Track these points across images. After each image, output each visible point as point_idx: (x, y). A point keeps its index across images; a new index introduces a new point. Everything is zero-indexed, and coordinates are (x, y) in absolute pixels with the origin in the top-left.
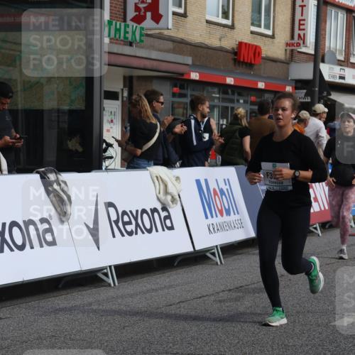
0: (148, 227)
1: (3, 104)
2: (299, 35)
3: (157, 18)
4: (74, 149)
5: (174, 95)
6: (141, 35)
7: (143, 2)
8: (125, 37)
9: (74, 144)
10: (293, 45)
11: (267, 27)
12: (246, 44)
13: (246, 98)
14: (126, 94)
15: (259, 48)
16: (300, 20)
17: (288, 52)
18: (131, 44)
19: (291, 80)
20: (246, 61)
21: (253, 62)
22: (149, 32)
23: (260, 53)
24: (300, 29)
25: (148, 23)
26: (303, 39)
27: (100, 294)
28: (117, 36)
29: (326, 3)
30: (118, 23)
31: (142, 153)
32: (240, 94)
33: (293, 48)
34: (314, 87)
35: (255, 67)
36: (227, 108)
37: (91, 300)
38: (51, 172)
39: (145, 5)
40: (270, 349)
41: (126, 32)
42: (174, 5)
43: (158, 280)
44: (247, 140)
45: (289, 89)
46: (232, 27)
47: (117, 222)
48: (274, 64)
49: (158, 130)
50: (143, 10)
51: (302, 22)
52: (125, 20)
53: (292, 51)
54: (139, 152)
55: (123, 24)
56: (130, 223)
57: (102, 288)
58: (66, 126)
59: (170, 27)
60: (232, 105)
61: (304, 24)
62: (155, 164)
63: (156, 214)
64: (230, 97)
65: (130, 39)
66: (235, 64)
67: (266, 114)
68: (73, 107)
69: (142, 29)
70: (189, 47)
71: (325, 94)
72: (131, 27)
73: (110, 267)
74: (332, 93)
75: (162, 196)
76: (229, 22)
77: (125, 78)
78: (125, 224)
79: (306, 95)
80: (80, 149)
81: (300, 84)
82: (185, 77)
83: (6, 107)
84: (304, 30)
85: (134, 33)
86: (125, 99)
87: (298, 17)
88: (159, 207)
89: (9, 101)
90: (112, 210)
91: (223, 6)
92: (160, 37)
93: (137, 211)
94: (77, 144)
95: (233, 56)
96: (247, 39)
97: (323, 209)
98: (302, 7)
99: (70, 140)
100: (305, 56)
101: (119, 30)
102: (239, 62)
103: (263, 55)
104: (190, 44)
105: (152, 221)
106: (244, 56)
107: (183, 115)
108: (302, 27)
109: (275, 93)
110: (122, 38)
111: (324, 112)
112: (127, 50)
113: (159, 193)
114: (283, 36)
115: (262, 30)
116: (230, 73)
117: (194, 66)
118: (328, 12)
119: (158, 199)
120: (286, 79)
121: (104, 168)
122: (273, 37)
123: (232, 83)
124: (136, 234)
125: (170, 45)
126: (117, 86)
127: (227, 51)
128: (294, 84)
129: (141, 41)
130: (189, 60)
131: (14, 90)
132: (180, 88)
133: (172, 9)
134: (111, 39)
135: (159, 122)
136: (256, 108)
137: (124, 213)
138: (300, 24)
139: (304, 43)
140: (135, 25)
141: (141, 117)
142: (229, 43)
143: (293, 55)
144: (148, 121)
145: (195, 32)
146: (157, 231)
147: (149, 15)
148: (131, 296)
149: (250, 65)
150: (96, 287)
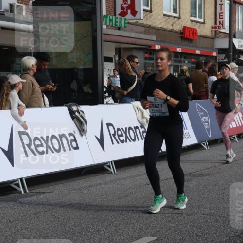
0: (133, 138)
1: (45, 65)
2: (220, 22)
3: (134, 13)
4: (87, 92)
5: (146, 59)
6: (125, 23)
7: (125, 4)
8: (116, 25)
9: (87, 89)
10: (216, 28)
11: (200, 17)
12: (188, 27)
13: (189, 60)
14: (117, 59)
15: (196, 30)
16: (220, 13)
17: (213, 32)
18: (119, 29)
19: (216, 48)
20: (188, 37)
21: (192, 38)
22: (130, 22)
23: (196, 33)
24: (220, 18)
25: (129, 16)
26: (222, 24)
27: (106, 178)
28: (111, 24)
29: (235, 3)
30: (111, 17)
31: (128, 94)
32: (185, 58)
33: (216, 29)
34: (230, 52)
35: (194, 41)
36: (178, 66)
37: (101, 181)
38: (74, 105)
39: (127, 6)
40: (209, 210)
41: (116, 22)
42: (144, 5)
43: (140, 170)
44: (191, 85)
45: (215, 54)
46: (179, 18)
47: (114, 135)
48: (205, 39)
49: (136, 80)
50: (125, 9)
51: (221, 14)
52: (115, 15)
53: (216, 31)
54: (126, 93)
55: (114, 17)
56: (122, 135)
57: (107, 175)
58: (82, 78)
59: (142, 18)
60: (181, 64)
61: (222, 15)
62: (136, 100)
63: (137, 130)
64: (180, 59)
65: (118, 26)
66: (182, 40)
67: (200, 69)
68: (86, 67)
69: (126, 19)
70: (154, 30)
71: (237, 57)
72: (118, 18)
73: (111, 162)
74: (241, 56)
75: (140, 119)
76: (177, 15)
77: (116, 49)
78: (119, 136)
79: (225, 57)
80: (91, 92)
81: (221, 51)
82: (152, 48)
83: (46, 67)
84: (222, 18)
85: (120, 22)
86: (116, 61)
87: (218, 11)
88: (139, 126)
89: (48, 63)
90: (111, 128)
91: (173, 5)
92: (136, 24)
93: (126, 128)
94: (89, 89)
95: (180, 35)
96: (189, 25)
97: (238, 126)
98: (221, 5)
99: (85, 86)
100: (224, 34)
101: (112, 20)
102: (184, 38)
103: (198, 34)
104: (155, 28)
105: (135, 134)
106: (187, 35)
107: (152, 71)
108: (221, 17)
109: (206, 56)
110: (114, 25)
111: (236, 67)
112: (117, 32)
113: (139, 117)
114: (210, 23)
115: (197, 19)
116: (179, 45)
117: (157, 41)
118: (237, 8)
119: (138, 121)
120: (213, 48)
121: (105, 103)
122: (204, 23)
123: (180, 51)
124: (126, 142)
125: (142, 29)
126: (112, 54)
127: (176, 32)
128: (218, 51)
129: (125, 27)
130: (154, 38)
131: (51, 57)
132: (149, 55)
133: (143, 7)
134: (107, 26)
135: (137, 75)
136: (195, 65)
137: (118, 129)
138: (220, 16)
139: (223, 27)
140: (121, 17)
141: (126, 72)
142: (178, 27)
143: (216, 34)
144: (130, 74)
145: (157, 21)
146: (138, 140)
147: (129, 11)
148: (125, 179)
149: (191, 40)
150: (103, 174)
